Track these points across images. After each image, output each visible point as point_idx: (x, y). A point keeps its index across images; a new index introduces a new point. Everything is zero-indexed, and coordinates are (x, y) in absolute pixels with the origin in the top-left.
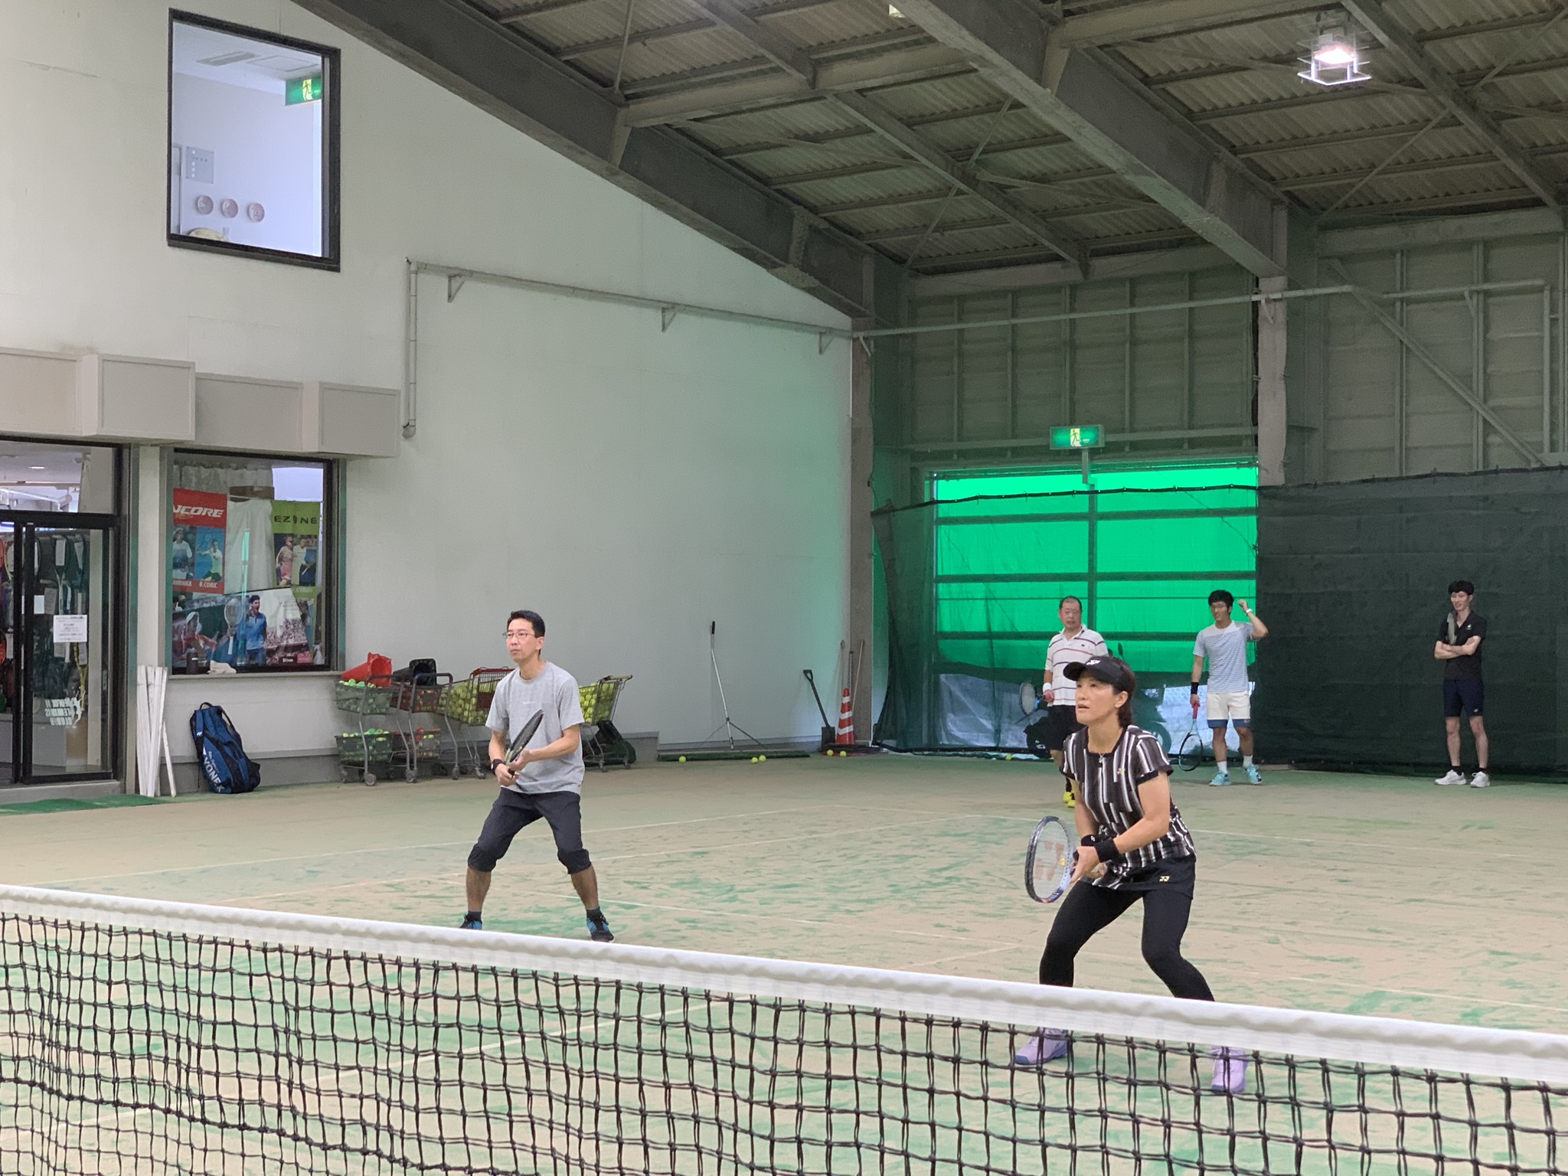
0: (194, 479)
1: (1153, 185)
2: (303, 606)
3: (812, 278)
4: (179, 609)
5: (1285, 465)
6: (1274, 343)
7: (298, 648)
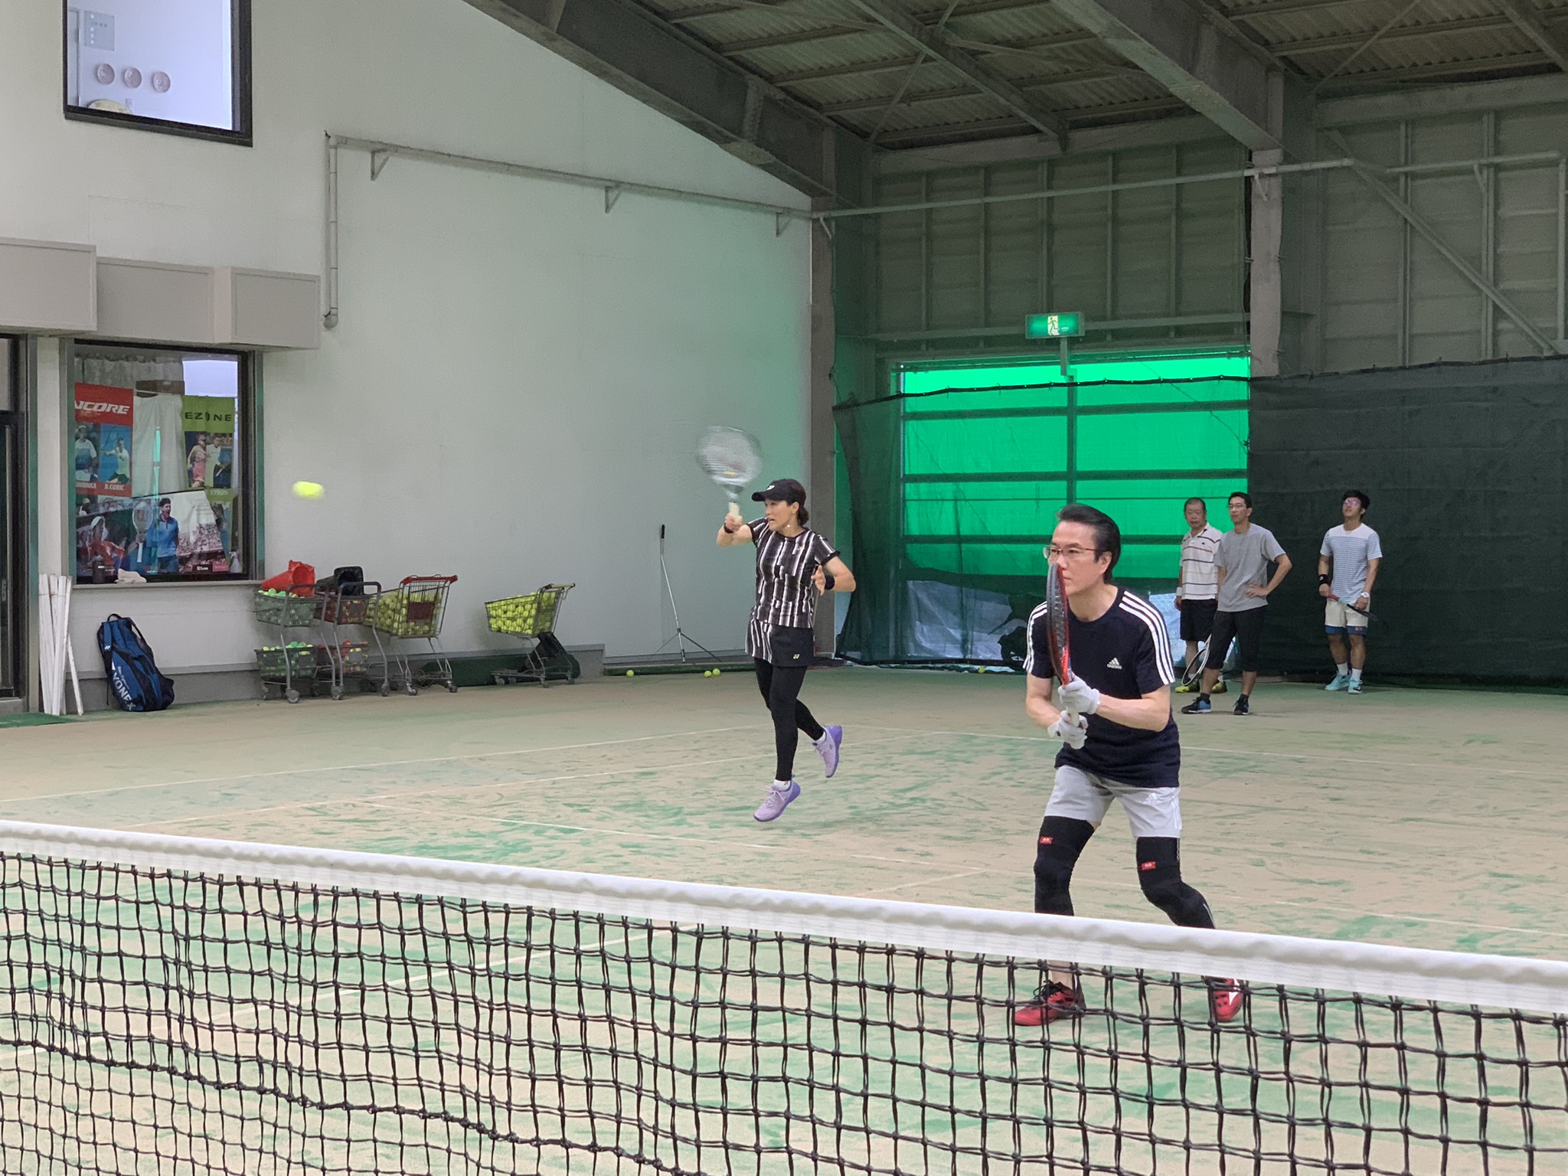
0: (98, 374)
1: (1138, 50)
2: (217, 509)
3: (768, 153)
4: (82, 513)
5: (1279, 354)
6: (1268, 222)
7: (212, 555)
